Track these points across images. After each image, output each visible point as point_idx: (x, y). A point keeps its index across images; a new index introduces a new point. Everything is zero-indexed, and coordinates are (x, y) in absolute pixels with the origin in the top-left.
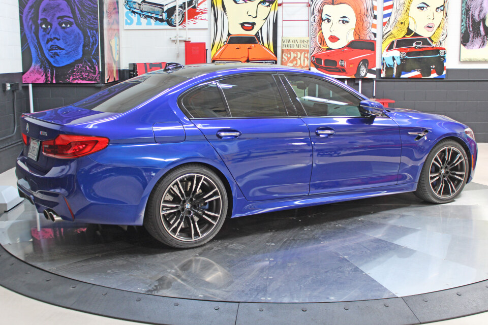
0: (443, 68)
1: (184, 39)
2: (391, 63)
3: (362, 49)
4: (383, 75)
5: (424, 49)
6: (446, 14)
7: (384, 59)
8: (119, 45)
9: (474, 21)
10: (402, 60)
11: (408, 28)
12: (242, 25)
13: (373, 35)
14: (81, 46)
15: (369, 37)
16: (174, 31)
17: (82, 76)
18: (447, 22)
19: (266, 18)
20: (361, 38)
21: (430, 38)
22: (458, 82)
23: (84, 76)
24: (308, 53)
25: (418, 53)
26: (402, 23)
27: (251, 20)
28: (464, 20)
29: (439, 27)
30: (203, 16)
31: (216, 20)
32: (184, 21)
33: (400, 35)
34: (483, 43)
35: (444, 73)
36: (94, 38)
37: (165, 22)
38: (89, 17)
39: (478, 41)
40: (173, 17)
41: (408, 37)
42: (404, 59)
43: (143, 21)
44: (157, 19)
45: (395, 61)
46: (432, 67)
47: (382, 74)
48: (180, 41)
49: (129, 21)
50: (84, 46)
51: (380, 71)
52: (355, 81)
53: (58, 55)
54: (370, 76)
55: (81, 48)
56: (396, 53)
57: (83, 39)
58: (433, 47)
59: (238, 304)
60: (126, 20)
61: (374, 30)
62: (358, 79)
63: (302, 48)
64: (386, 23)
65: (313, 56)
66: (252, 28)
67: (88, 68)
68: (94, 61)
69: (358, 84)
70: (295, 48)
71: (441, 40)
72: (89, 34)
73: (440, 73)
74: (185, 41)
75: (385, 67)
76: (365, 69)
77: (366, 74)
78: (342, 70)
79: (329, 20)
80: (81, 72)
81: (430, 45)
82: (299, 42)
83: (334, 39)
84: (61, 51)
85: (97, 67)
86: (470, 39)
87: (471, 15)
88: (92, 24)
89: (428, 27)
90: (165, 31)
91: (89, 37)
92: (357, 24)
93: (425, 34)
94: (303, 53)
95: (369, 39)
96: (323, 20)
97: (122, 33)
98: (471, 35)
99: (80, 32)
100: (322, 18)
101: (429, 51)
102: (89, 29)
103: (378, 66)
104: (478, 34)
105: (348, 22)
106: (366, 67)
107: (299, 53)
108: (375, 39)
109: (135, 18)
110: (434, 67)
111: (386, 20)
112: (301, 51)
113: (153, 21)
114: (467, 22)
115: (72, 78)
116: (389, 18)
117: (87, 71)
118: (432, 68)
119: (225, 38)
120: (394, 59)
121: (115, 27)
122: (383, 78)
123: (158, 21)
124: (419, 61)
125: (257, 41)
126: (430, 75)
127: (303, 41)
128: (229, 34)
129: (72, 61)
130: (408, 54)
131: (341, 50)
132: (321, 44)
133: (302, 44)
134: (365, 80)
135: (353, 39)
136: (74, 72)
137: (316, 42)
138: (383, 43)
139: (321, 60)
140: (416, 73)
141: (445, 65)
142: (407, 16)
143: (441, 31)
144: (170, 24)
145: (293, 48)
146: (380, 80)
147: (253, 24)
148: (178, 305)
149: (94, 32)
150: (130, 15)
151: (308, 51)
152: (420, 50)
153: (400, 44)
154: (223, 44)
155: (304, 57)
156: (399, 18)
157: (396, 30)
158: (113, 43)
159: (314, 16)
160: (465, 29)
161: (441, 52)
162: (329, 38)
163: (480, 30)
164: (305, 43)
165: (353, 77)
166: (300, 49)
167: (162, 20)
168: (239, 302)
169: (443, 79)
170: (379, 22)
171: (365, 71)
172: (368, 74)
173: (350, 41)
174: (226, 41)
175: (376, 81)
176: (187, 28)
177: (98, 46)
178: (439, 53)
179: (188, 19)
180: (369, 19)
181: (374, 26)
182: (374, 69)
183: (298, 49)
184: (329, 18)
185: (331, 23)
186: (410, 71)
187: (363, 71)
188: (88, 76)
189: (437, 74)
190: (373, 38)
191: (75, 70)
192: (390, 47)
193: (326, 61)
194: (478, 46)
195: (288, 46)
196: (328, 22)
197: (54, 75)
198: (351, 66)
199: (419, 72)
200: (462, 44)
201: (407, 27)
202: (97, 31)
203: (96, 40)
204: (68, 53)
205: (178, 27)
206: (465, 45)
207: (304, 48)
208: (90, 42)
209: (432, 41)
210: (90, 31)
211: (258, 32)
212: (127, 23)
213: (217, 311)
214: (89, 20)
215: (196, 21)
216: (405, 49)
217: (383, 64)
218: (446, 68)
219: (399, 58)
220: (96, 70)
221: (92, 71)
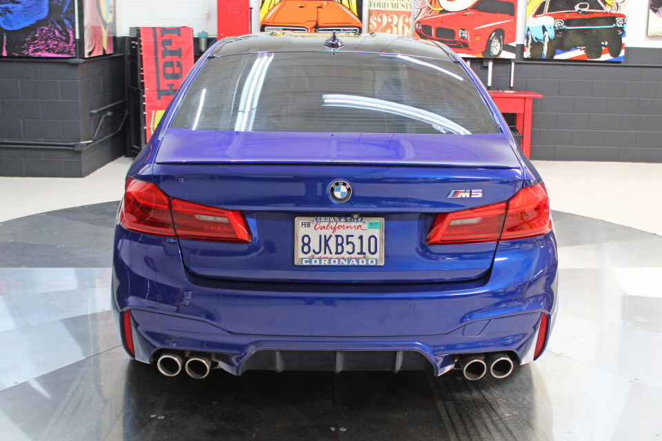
0: (621, 46)
2: (540, 36)
3: (495, 12)
4: (527, 54)
5: (592, 16)
7: (529, 30)
10: (557, 32)
17: (48, 46)
22: (644, 69)
23: (51, 46)
25: (583, 22)
35: (622, 53)
42: (560, 30)
45: (546, 33)
46: (603, 43)
47: (525, 53)
51: (522, 48)
52: (482, 63)
53: (10, 12)
54: (506, 55)
56: (549, 21)
58: (606, 13)
62: (488, 60)
63: (401, 9)
65: (418, 22)
67: (57, 34)
68: (67, 22)
69: (487, 68)
70: (390, 8)
73: (615, 53)
75: (530, 41)
76: (499, 45)
77: (500, 52)
78: (462, 45)
80: (46, 40)
81: (602, 9)
84: (15, 5)
85: (71, 33)
94: (402, 17)
101: (600, 18)
103: (520, 39)
106: (500, 42)
107: (395, 17)
110: (606, 43)
112: (399, 14)
115: (32, 49)
117: (55, 38)
118: (604, 46)
120: (544, 29)
122: (527, 59)
124: (584, 34)
126: (599, 57)
129: (31, 22)
130: (568, 22)
131: (461, 14)
132: (431, 4)
133: (400, 3)
134: (498, 61)
136: (36, 39)
137: (423, 1)
138: (528, 4)
139: (430, 28)
140: (578, 53)
141: (623, 42)
145: (386, 9)
146: (521, 62)
151: (409, 14)
152: (586, 16)
153: (555, 6)
155: (404, 22)
161: (619, 20)
164: (406, 2)
165: (480, 56)
166: (396, 9)
169: (619, 62)
171: (498, 47)
172: (503, 52)
175: (515, 63)
178: (615, 22)
182: (513, 44)
183: (394, 9)
186: (568, 49)
187: (496, 48)
188: (57, 45)
189: (611, 55)
191: (37, 35)
192: (540, 11)
193: (438, 30)
195: (379, 5)
197: (5, 44)
198: (478, 38)
199: (583, 51)
200: (652, 9)
204: (26, 10)
206: (655, 11)
207: (404, 10)
209: (605, 3)
216: (562, 14)
217: (527, 37)
218: (626, 46)
219: (553, 30)
220: (69, 37)
221: (64, 38)
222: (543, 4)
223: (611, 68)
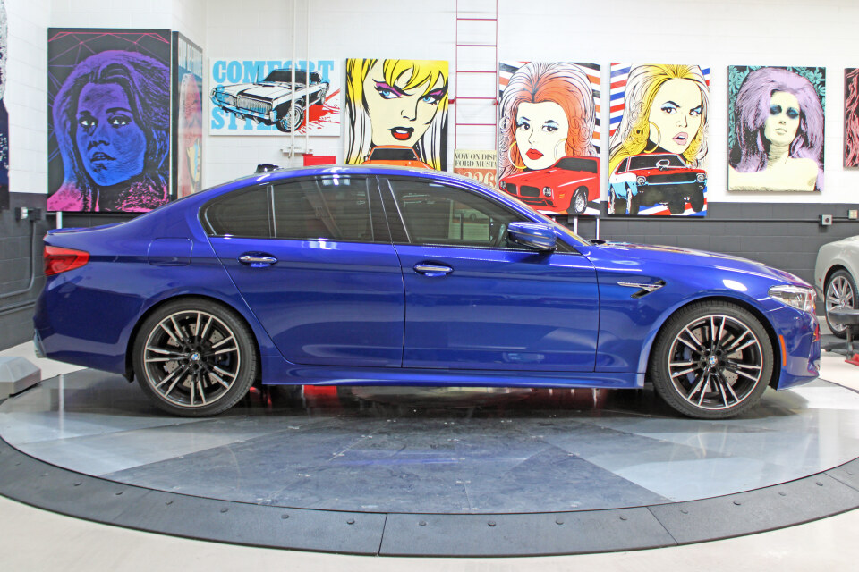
0: (703, 201)
1: (302, 151)
2: (623, 192)
3: (579, 170)
4: (611, 211)
5: (673, 172)
6: (706, 119)
7: (612, 186)
8: (201, 157)
9: (747, 130)
10: (639, 188)
11: (648, 139)
12: (394, 131)
13: (594, 150)
14: (142, 154)
15: (588, 152)
16: (286, 139)
17: (142, 201)
18: (706, 131)
19: (430, 122)
20: (578, 154)
21: (681, 155)
22: (727, 223)
23: (144, 201)
24: (494, 175)
25: (664, 178)
26: (638, 132)
27: (407, 124)
28: (733, 129)
29: (695, 138)
30: (333, 117)
31: (353, 123)
32: (304, 124)
33: (637, 149)
34: (762, 165)
35: (705, 208)
36: (162, 143)
37: (274, 126)
38: (156, 110)
39: (755, 159)
40: (285, 118)
41: (649, 153)
42: (643, 187)
43: (240, 122)
44: (261, 120)
45: (629, 190)
46: (685, 199)
47: (609, 210)
48: (296, 154)
49: (217, 123)
50: (146, 155)
51: (606, 204)
52: (567, 220)
53: (105, 168)
54: (590, 211)
55: (141, 159)
56: (630, 177)
57: (145, 143)
59: (385, 515)
60: (213, 121)
61: (596, 142)
62: (573, 217)
63: (486, 167)
64: (614, 131)
65: (503, 181)
66: (408, 137)
67: (151, 189)
68: (161, 178)
69: (572, 225)
70: (475, 167)
71: (699, 158)
72: (155, 136)
73: (697, 207)
74: (304, 154)
75: (613, 198)
76: (583, 202)
77: (584, 209)
78: (548, 203)
79: (527, 126)
80: (140, 195)
81: (683, 165)
82: (481, 157)
83: (534, 154)
84: (110, 161)
85: (165, 188)
86: (743, 158)
87: (742, 121)
88: (160, 121)
89: (678, 138)
90: (274, 139)
91: (154, 140)
92: (570, 132)
93: (675, 149)
94: (487, 175)
95: (588, 155)
96: (518, 126)
97: (207, 141)
98: (744, 152)
99: (141, 133)
100: (517, 123)
101: (681, 174)
102: (155, 128)
103: (603, 197)
104: (754, 149)
105: (556, 129)
106: (584, 198)
107: (481, 175)
108: (599, 155)
109: (227, 117)
110: (689, 199)
111: (614, 126)
112: (484, 172)
113: (254, 123)
114: (738, 131)
115: (125, 204)
116: (618, 123)
117: (149, 193)
118: (687, 201)
119: (366, 150)
120: (627, 186)
121: (195, 130)
122: (611, 216)
123: (263, 124)
125: (416, 157)
126: (683, 212)
127: (487, 157)
128: (373, 145)
129: (126, 178)
130: (649, 179)
131: (545, 171)
132: (514, 162)
133: (485, 161)
134: (584, 218)
135: (564, 155)
136: (129, 194)
137: (507, 160)
138: (609, 161)
139: (515, 186)
140: (661, 208)
141: (705, 197)
142: (646, 122)
143: (697, 145)
144: (282, 129)
145: (471, 167)
146: (606, 218)
147: (411, 130)
148: (288, 517)
149: (164, 132)
150: (219, 113)
151: (494, 172)
152: (668, 173)
153: (637, 163)
154: (362, 160)
155: (489, 180)
156: (634, 124)
157: (630, 142)
158: (192, 152)
159: (503, 119)
160: (734, 141)
161: (699, 175)
162: (527, 154)
163: (756, 144)
164: (491, 160)
165: (565, 213)
166: (482, 168)
167: (268, 122)
168: (387, 513)
169: (702, 217)
170: (603, 129)
171: (583, 204)
172: (588, 208)
173: (559, 158)
174: (368, 156)
175: (600, 220)
176: (307, 134)
177: (169, 155)
178: (696, 178)
179: (310, 121)
180: (588, 125)
181: (596, 136)
182: (597, 201)
183: (479, 168)
184: (528, 122)
185: (530, 130)
186: (652, 205)
187: (580, 206)
188: (151, 201)
189: (694, 210)
190: (595, 154)
191: (131, 191)
192: (621, 169)
193: (522, 188)
194: (754, 168)
195: (464, 163)
196: (526, 128)
197: (98, 199)
198: (562, 196)
199: (666, 207)
200: (731, 164)
201: (646, 138)
202: (168, 132)
203: (166, 146)
204: (121, 165)
205: (294, 133)
206: (734, 167)
207: (490, 168)
208: (155, 149)
209: (685, 160)
210: (157, 132)
211: (417, 143)
212: (214, 126)
213: (351, 526)
214: (156, 114)
215: (321, 123)
216: (643, 171)
217: (610, 194)
218: (708, 201)
219: (635, 185)
220: (163, 193)
221: (158, 194)
222: (625, 161)
223: (695, 223)
